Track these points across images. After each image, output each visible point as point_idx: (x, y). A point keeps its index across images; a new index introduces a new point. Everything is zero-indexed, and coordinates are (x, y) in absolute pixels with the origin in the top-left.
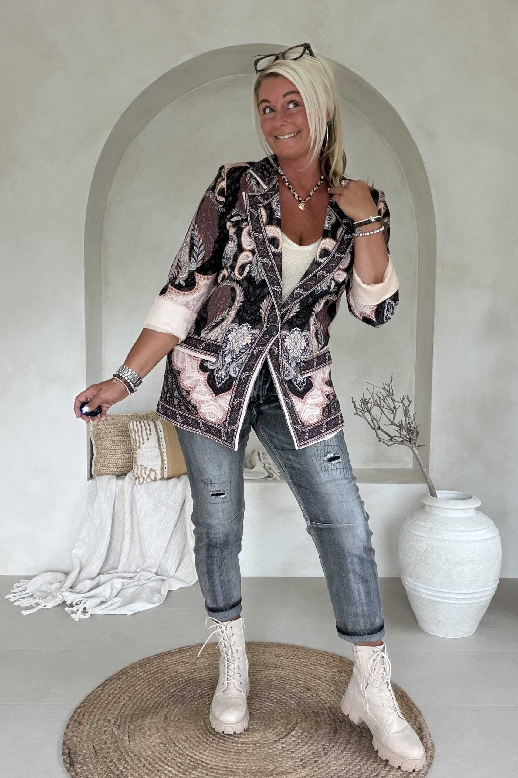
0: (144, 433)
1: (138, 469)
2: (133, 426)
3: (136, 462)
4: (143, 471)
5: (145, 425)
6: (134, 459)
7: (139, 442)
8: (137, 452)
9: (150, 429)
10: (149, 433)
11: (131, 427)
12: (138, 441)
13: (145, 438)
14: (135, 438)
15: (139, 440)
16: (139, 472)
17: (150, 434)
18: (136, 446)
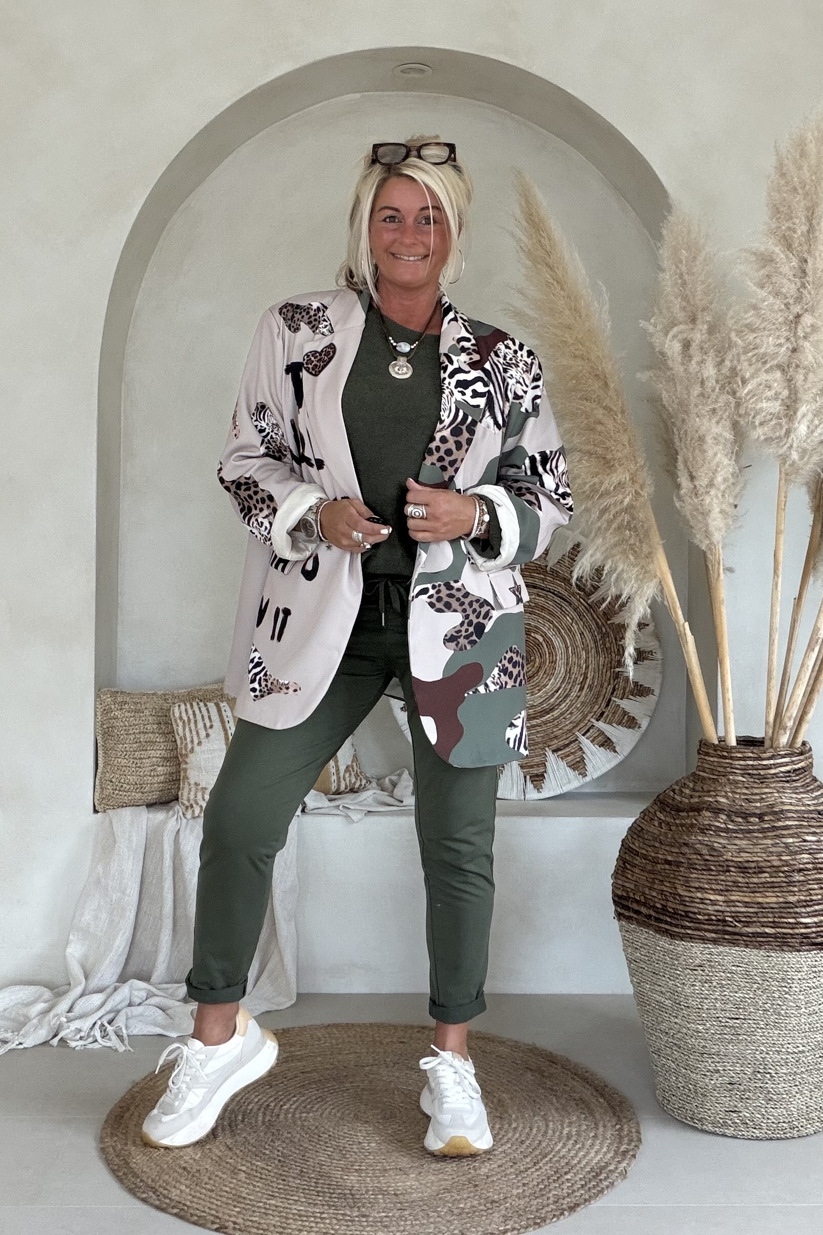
0: (200, 725)
1: (190, 790)
2: (180, 713)
3: (188, 778)
4: (199, 795)
5: (201, 712)
6: (182, 772)
7: (192, 741)
8: (188, 760)
9: (209, 717)
10: (208, 725)
11: (177, 715)
12: (189, 740)
13: (203, 733)
14: (185, 734)
15: (192, 737)
16: (192, 797)
17: (211, 727)
18: (186, 750)
